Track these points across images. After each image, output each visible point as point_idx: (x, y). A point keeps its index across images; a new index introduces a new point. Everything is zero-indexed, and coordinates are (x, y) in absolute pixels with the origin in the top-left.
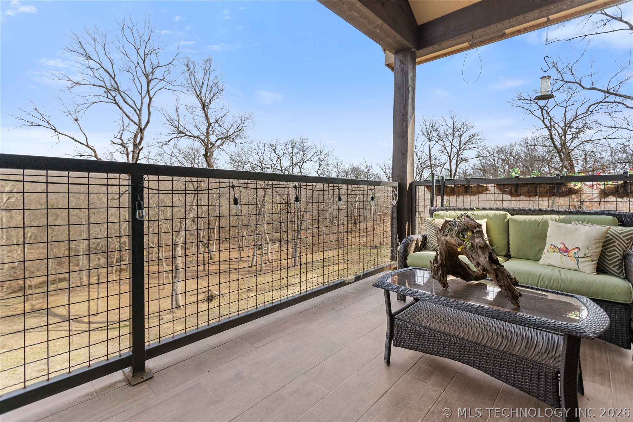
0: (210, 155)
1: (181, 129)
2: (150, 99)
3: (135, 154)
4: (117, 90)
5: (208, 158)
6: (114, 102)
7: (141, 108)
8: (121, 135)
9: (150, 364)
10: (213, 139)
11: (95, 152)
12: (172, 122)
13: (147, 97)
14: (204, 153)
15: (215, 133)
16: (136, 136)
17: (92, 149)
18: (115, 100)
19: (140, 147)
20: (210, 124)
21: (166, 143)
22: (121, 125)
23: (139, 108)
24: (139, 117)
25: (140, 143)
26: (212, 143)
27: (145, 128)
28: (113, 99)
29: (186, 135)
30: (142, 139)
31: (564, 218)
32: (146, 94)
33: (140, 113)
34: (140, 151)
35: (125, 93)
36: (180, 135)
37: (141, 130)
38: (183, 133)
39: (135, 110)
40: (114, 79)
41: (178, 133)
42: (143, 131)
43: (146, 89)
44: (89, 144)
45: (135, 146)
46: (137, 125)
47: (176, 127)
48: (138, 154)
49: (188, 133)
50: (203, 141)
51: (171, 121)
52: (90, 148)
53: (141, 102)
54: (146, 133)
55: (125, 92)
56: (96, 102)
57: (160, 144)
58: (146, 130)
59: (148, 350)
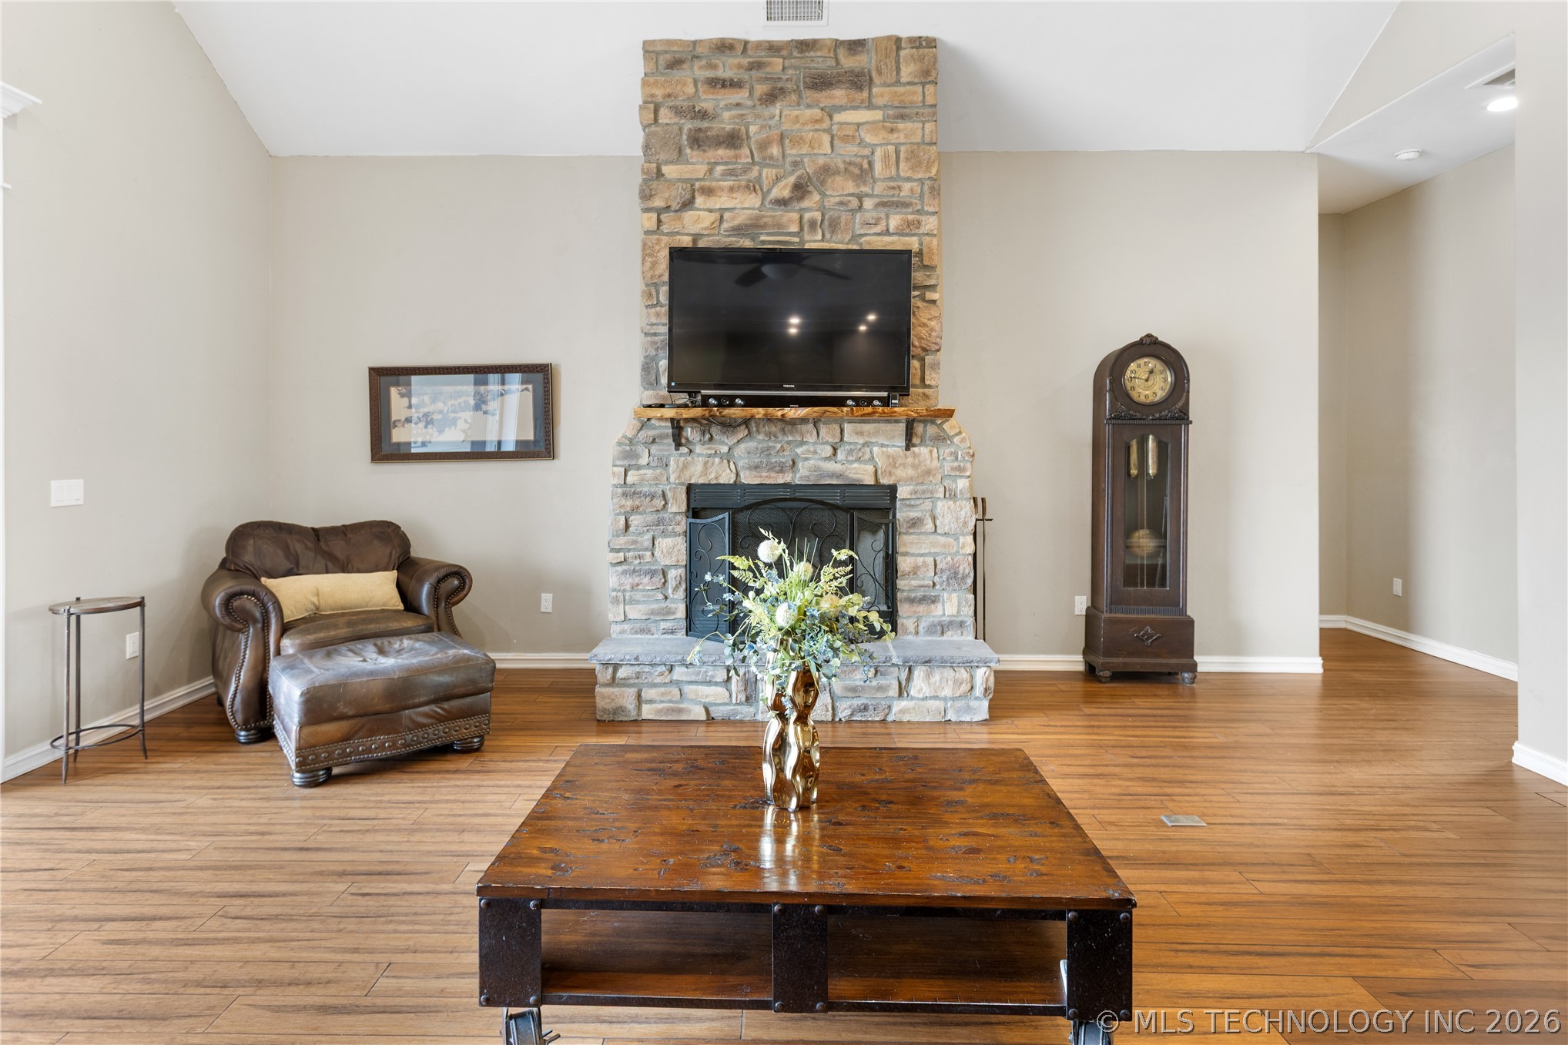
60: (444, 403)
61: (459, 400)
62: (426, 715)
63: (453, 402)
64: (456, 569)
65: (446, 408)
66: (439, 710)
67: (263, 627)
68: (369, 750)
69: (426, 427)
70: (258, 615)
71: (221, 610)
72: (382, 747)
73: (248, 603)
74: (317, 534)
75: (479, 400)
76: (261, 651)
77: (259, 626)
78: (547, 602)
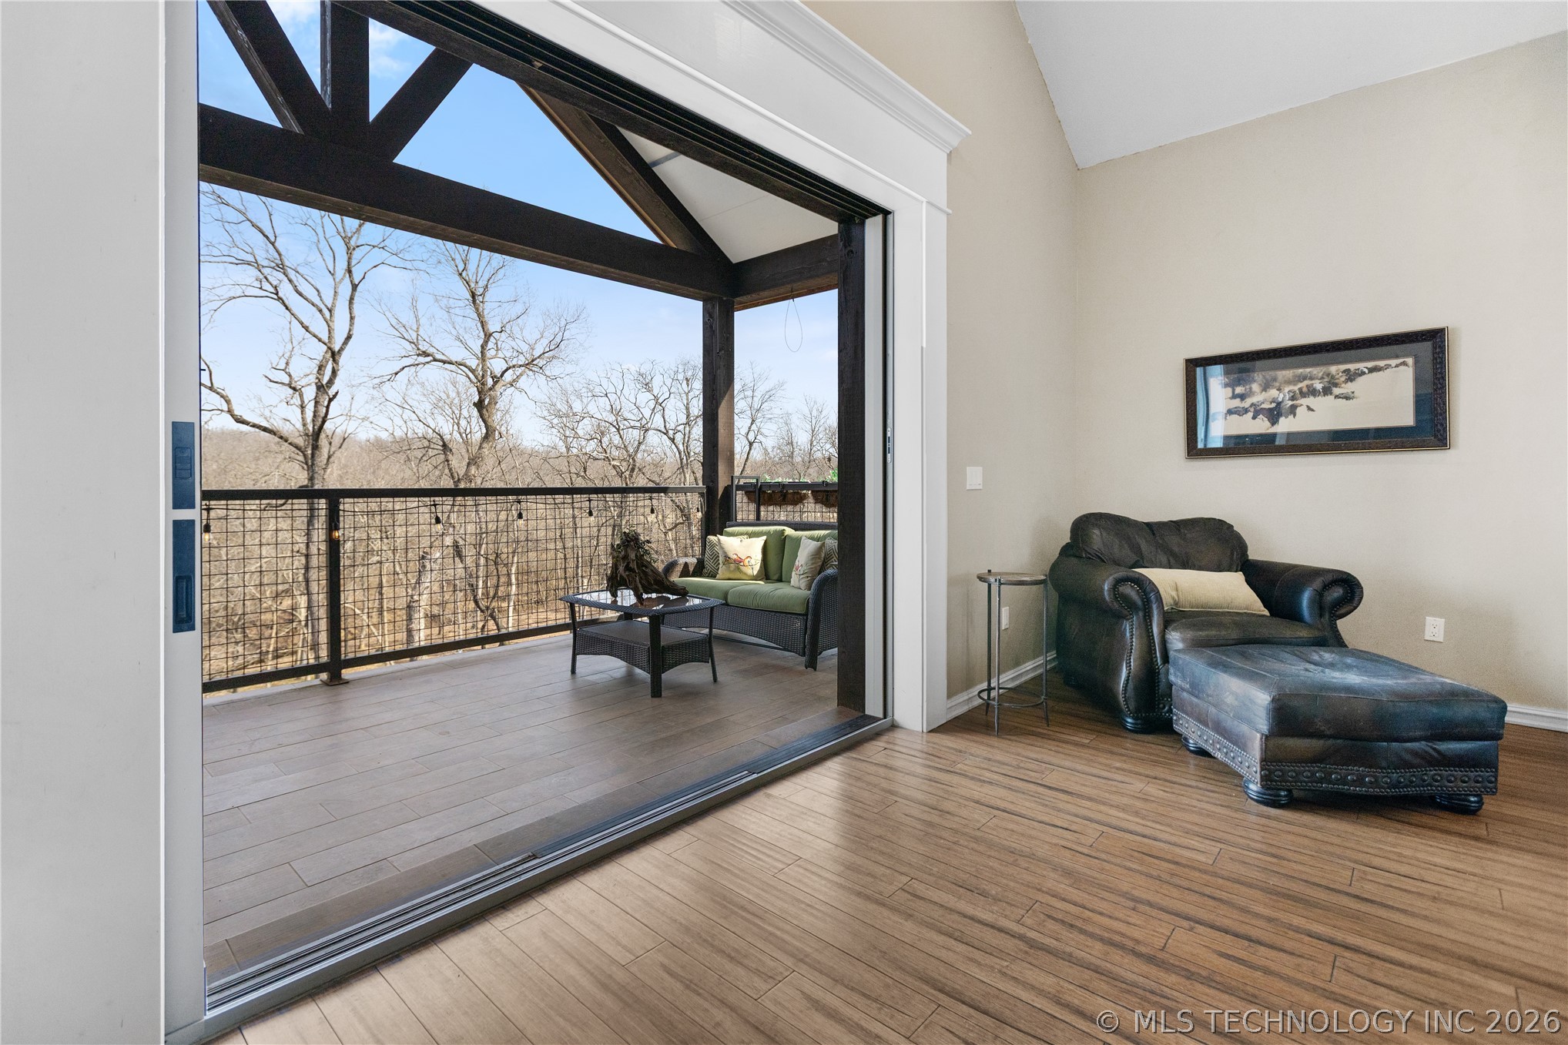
0: (489, 403)
1: (424, 347)
2: (355, 287)
3: (320, 408)
4: (281, 267)
5: (485, 411)
6: (275, 297)
7: (334, 305)
8: (287, 364)
9: (347, 673)
10: (497, 366)
11: (228, 402)
12: (402, 330)
13: (347, 280)
14: (476, 399)
15: (500, 354)
16: (321, 368)
17: (222, 396)
18: (277, 294)
19: (332, 392)
20: (488, 336)
21: (389, 377)
22: (287, 339)
23: (329, 306)
24: (329, 326)
25: (331, 382)
26: (495, 377)
27: (342, 349)
28: (273, 290)
29: (435, 360)
30: (334, 372)
31: (830, 533)
32: (344, 276)
33: (331, 316)
34: (330, 400)
35: (298, 272)
36: (422, 359)
37: (333, 354)
38: (428, 355)
39: (320, 311)
40: (273, 244)
41: (418, 355)
42: (337, 357)
43: (345, 266)
44: (216, 385)
45: (321, 388)
46: (325, 344)
47: (413, 343)
48: (328, 407)
49: (439, 356)
50: (473, 371)
51: (399, 330)
52: (218, 393)
53: (333, 292)
54: (343, 360)
55: (299, 269)
56: (234, 298)
57: (377, 381)
58: (344, 353)
59: (345, 660)
60: (1279, 390)
61: (1300, 385)
62: (1415, 753)
63: (1291, 388)
64: (1345, 577)
65: (1281, 396)
66: (1431, 751)
67: (1145, 616)
68: (1343, 781)
69: (1254, 418)
70: (1139, 603)
71: (1109, 595)
72: (1360, 781)
73: (1130, 591)
74: (1151, 528)
75: (1329, 382)
76: (1145, 640)
77: (1141, 614)
78: (1435, 628)
